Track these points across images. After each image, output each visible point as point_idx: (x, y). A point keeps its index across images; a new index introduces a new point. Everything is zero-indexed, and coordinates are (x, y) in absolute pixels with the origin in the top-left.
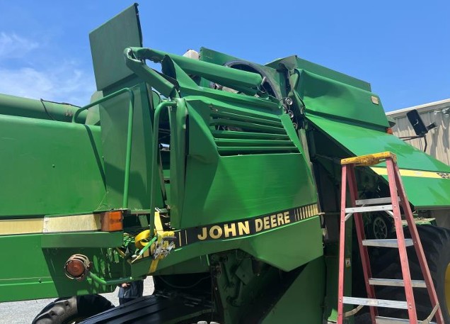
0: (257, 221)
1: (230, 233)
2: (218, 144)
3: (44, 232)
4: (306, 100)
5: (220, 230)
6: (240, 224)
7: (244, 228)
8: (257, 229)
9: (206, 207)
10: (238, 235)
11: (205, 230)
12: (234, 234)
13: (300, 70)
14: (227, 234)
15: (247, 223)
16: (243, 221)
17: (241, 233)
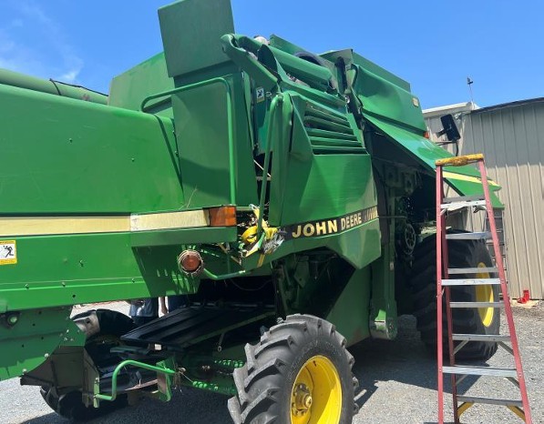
0: (343, 220)
1: (321, 231)
2: (313, 142)
3: (132, 230)
4: (362, 98)
5: (312, 228)
6: (330, 222)
7: (333, 226)
8: (343, 228)
9: (302, 205)
10: (328, 233)
11: (299, 227)
12: (325, 232)
13: (357, 66)
14: (318, 232)
15: (335, 221)
16: (332, 220)
17: (330, 231)
